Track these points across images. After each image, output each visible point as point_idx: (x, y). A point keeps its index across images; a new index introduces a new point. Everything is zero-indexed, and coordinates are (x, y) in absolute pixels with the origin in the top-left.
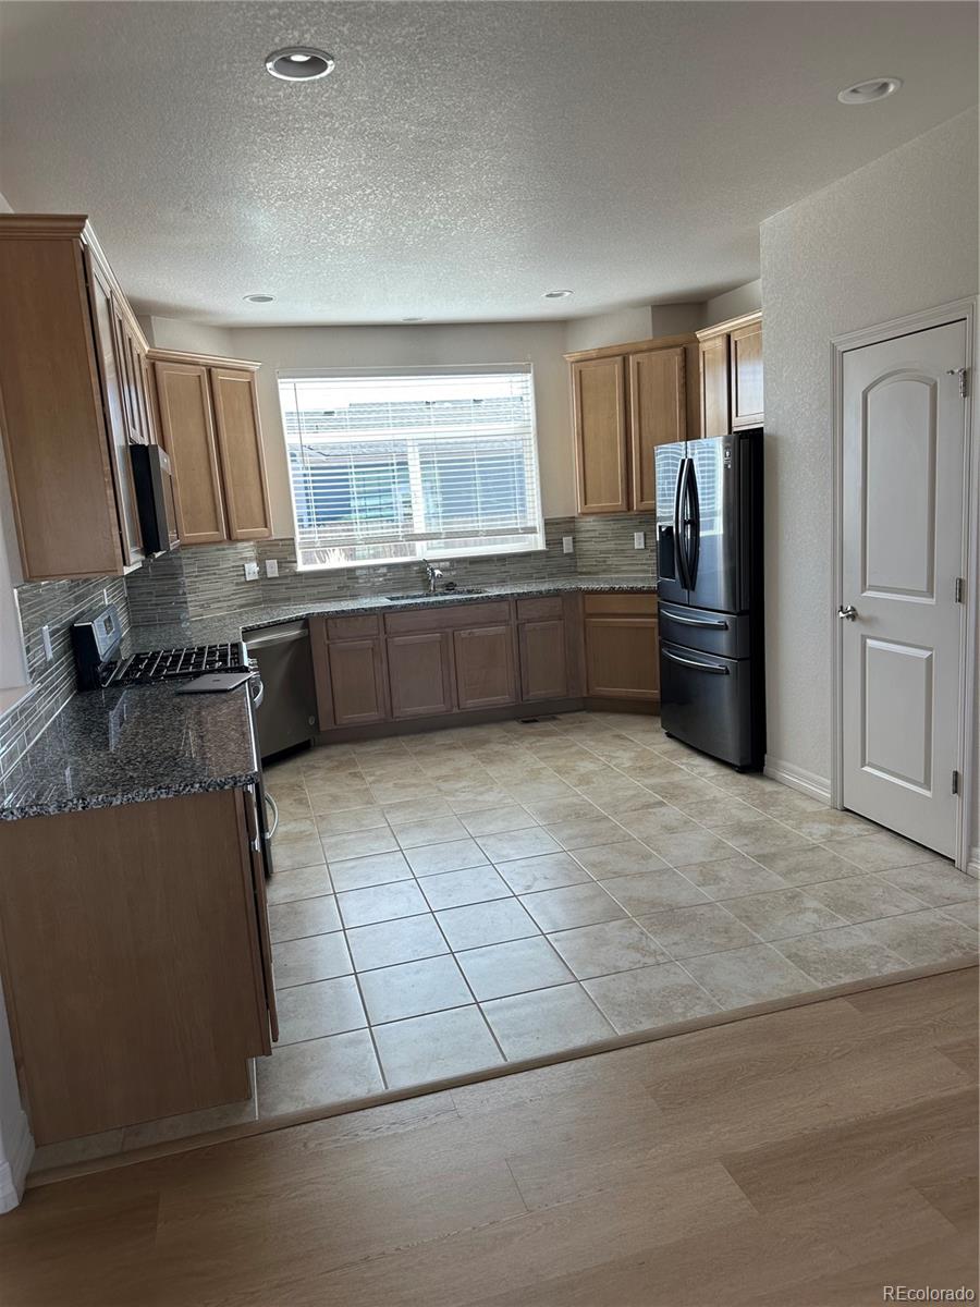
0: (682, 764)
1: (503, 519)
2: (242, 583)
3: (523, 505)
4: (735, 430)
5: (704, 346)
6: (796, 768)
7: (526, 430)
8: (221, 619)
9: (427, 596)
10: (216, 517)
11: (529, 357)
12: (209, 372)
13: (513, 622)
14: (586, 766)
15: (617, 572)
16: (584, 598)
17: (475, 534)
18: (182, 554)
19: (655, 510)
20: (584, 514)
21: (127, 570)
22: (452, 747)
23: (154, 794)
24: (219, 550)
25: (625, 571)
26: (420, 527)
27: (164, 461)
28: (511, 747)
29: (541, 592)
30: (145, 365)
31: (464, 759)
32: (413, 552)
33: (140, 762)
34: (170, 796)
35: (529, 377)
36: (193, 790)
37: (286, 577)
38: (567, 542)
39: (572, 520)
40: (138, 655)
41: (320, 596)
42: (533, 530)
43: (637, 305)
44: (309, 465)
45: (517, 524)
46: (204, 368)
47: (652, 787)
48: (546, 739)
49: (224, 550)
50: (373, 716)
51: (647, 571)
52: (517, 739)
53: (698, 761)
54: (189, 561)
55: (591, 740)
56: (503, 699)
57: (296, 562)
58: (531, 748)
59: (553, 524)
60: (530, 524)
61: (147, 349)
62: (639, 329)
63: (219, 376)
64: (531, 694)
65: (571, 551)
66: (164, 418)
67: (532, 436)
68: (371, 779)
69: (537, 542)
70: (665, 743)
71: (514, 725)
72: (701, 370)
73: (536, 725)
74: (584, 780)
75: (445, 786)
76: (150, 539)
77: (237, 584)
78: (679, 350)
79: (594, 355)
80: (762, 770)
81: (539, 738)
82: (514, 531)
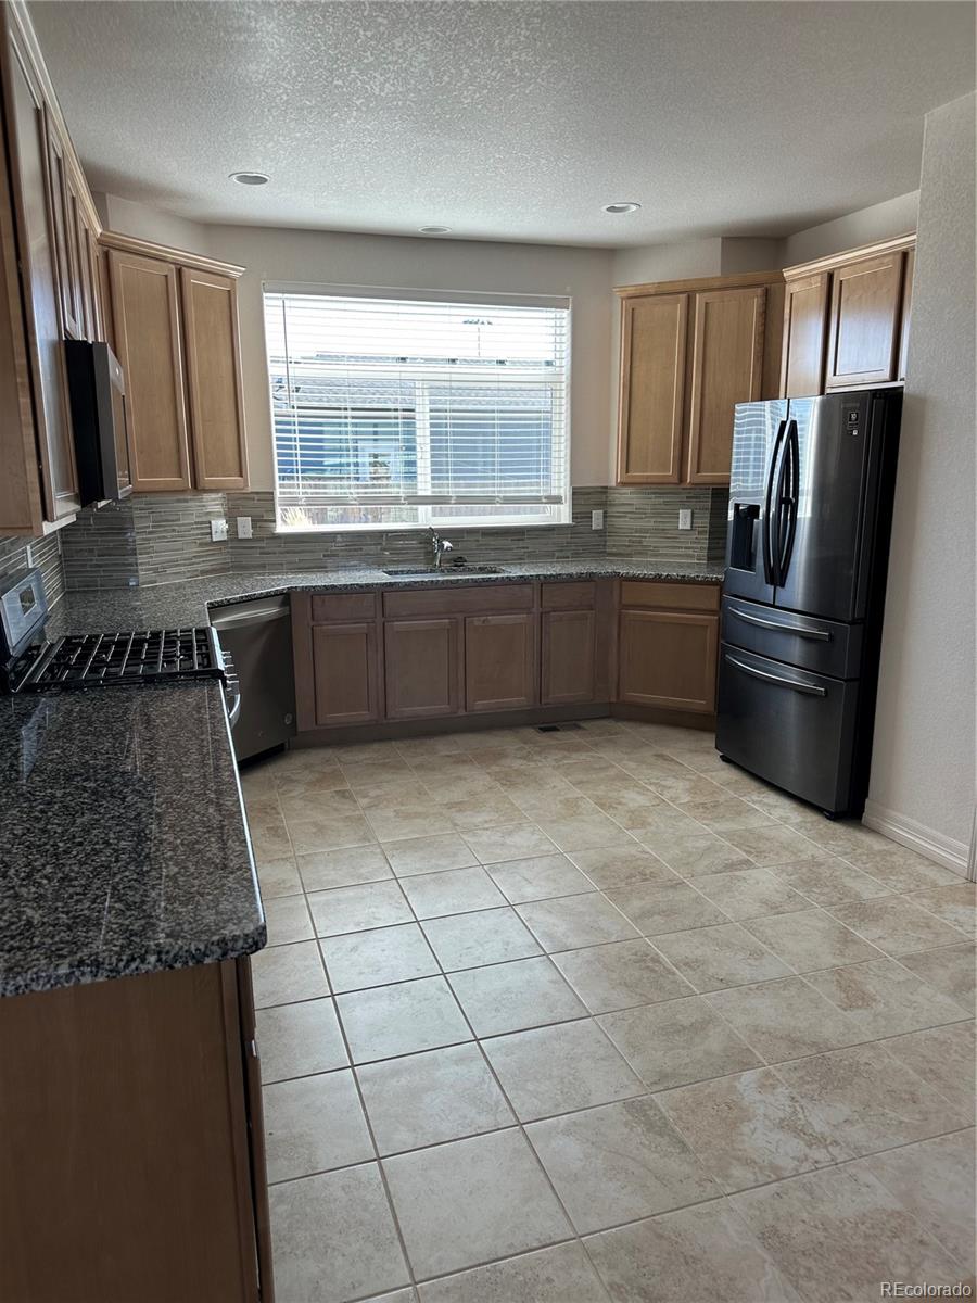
0: (754, 802)
1: (517, 485)
2: (206, 544)
3: (547, 470)
4: (828, 391)
5: (792, 288)
6: (914, 823)
7: (556, 378)
8: (180, 587)
9: (432, 571)
10: (179, 459)
11: (568, 289)
12: (179, 273)
13: (536, 610)
14: (634, 799)
15: (656, 556)
16: (621, 586)
17: (489, 500)
18: (135, 504)
19: (729, 484)
20: (624, 484)
21: (48, 528)
22: (460, 761)
23: (68, 977)
24: (179, 501)
25: (666, 555)
26: (425, 487)
27: (115, 371)
28: (532, 765)
29: (571, 576)
30: (96, 251)
31: (478, 780)
32: (415, 518)
33: (50, 880)
34: (101, 979)
35: (566, 314)
36: (144, 967)
37: (261, 539)
38: (597, 516)
39: (605, 490)
40: (68, 639)
41: (301, 565)
42: (557, 500)
43: (705, 234)
44: (296, 404)
45: (538, 491)
46: (173, 266)
47: (729, 835)
48: (574, 755)
49: (186, 501)
50: (363, 715)
51: (692, 557)
52: (540, 753)
53: (772, 798)
54: (143, 513)
55: (629, 760)
56: (518, 701)
57: (274, 521)
58: (559, 767)
59: (582, 494)
60: (555, 492)
61: (99, 231)
62: (706, 263)
63: (193, 280)
64: (551, 696)
65: (601, 527)
66: (118, 318)
67: (564, 386)
68: (364, 802)
69: (562, 515)
70: (723, 769)
71: (530, 732)
72: (786, 317)
73: (558, 734)
74: (637, 820)
75: (460, 818)
76: (90, 480)
77: (201, 545)
78: (759, 291)
79: (652, 291)
80: (861, 819)
81: (566, 753)
82: (537, 500)
